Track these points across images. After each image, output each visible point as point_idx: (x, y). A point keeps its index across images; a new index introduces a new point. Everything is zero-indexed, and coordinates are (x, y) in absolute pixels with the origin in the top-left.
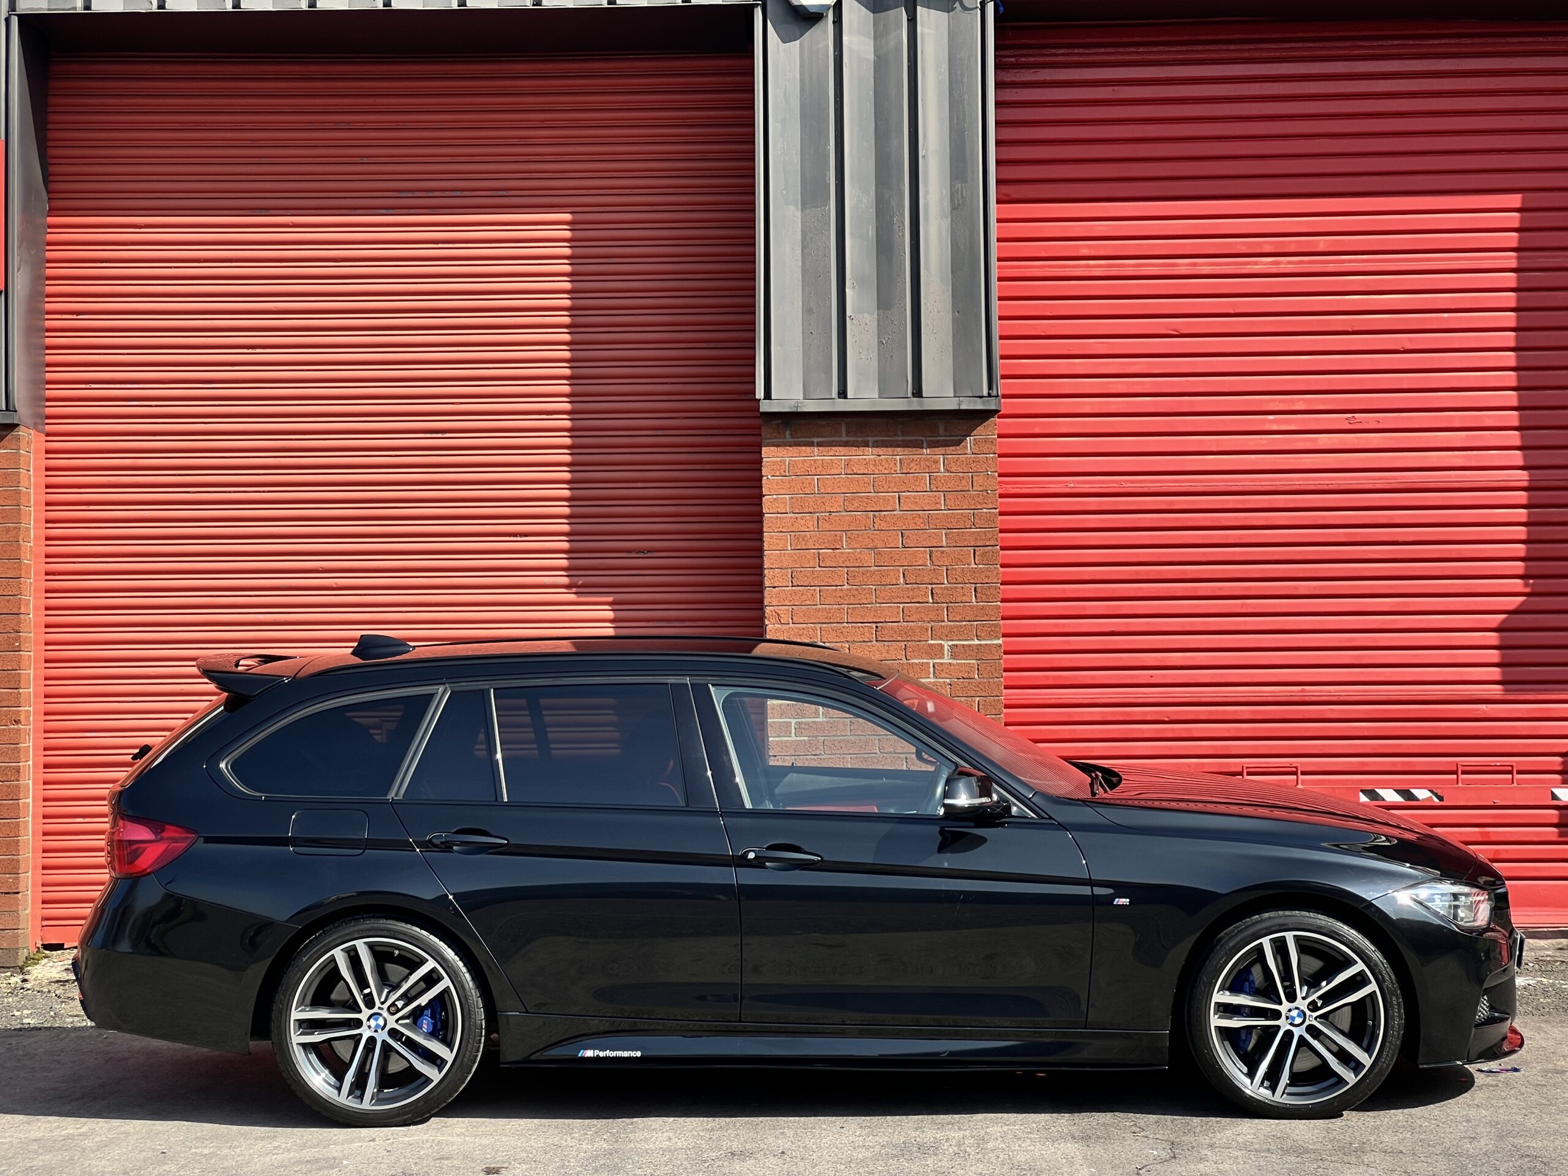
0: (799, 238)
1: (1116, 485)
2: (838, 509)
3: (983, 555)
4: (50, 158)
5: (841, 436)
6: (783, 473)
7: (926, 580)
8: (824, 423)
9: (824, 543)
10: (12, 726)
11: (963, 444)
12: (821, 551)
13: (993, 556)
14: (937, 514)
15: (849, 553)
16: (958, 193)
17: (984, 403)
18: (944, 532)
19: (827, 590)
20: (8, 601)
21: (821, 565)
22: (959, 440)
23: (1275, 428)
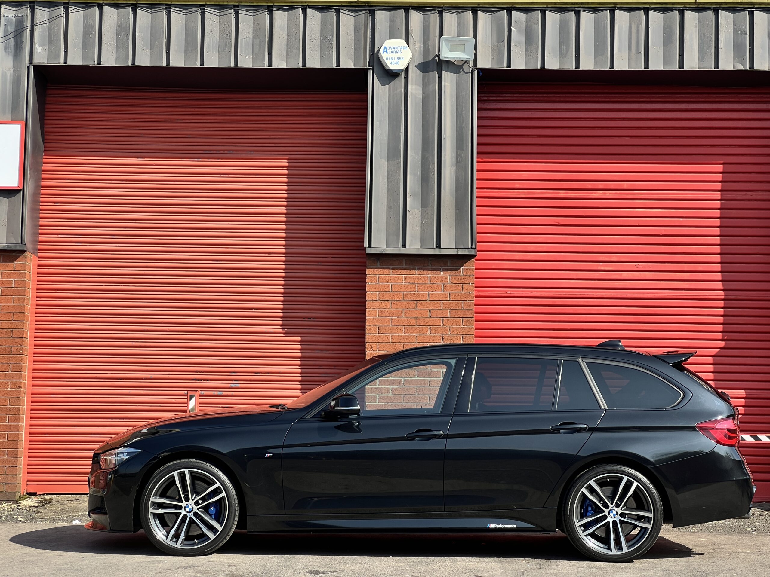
0: (386, 174)
1: (529, 293)
2: (401, 299)
3: (467, 321)
4: (46, 132)
5: (403, 265)
6: (376, 282)
7: (440, 332)
8: (395, 259)
9: (394, 314)
10: (17, 389)
11: (459, 270)
12: (392, 318)
13: (471, 322)
14: (446, 302)
15: (405, 319)
16: (459, 156)
17: (469, 251)
18: (449, 310)
19: (395, 336)
20: (18, 331)
21: (392, 324)
22: (457, 269)
23: (603, 268)
